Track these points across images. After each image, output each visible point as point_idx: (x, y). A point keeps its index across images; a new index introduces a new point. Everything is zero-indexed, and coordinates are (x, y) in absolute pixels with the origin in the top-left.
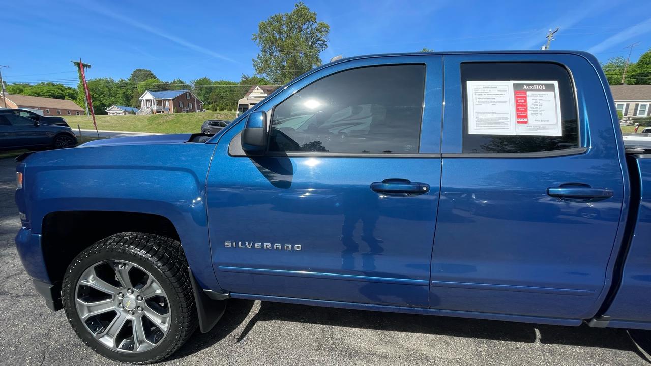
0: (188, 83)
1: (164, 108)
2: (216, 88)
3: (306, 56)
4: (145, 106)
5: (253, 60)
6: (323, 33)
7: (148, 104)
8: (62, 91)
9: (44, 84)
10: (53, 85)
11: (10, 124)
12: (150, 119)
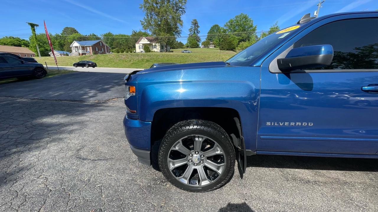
0: (99, 36)
1: (87, 51)
2: (116, 39)
3: (173, 18)
4: (75, 51)
5: (141, 21)
6: (183, 3)
7: (76, 49)
8: (19, 41)
9: (7, 38)
10: (13, 38)
11: (7, 62)
12: (80, 58)
